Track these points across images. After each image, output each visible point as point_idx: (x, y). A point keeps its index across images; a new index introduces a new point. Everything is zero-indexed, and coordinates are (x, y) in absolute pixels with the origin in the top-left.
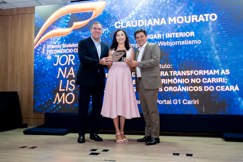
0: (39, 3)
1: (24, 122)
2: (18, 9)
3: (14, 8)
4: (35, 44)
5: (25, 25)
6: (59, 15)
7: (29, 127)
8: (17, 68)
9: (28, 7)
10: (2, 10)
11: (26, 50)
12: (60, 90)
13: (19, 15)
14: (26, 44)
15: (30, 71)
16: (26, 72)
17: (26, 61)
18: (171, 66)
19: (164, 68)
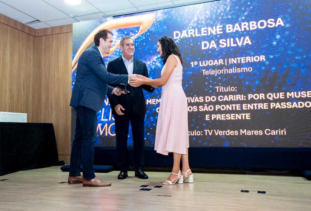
0: (76, 20)
2: (53, 28)
3: (48, 28)
5: (61, 47)
8: (52, 97)
9: (64, 25)
10: (35, 30)
11: (62, 75)
12: (102, 120)
13: (54, 35)
14: (62, 68)
16: (62, 101)
17: (62, 88)
18: (235, 89)
19: (227, 91)
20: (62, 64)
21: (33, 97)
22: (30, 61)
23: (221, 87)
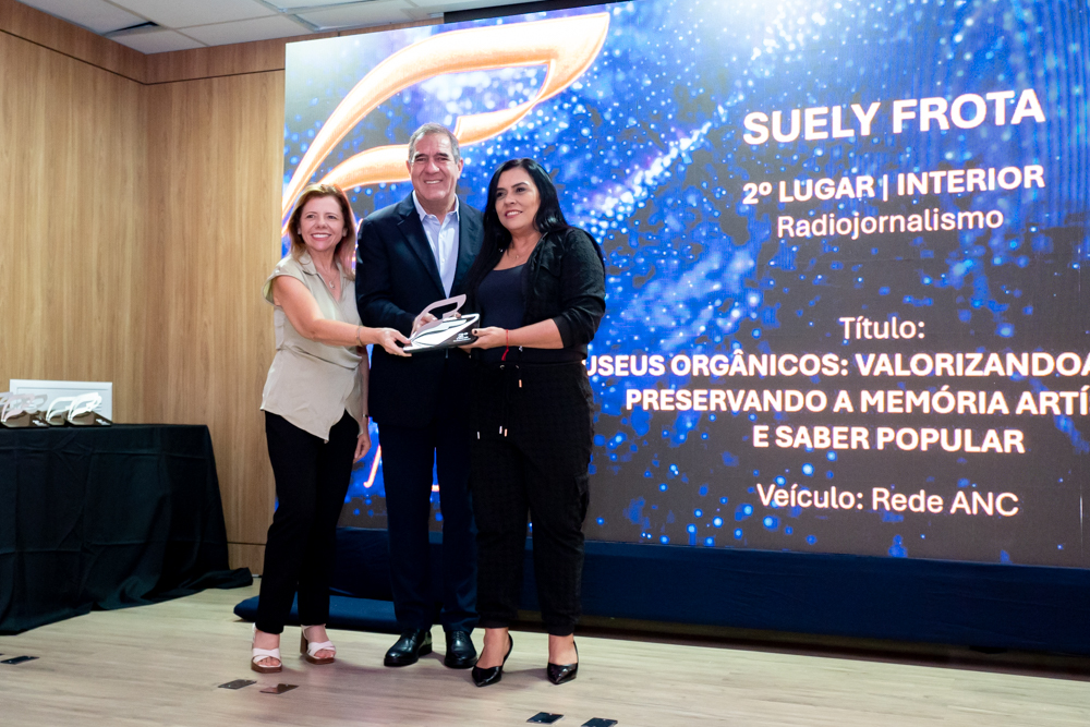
2: (211, 52)
3: (195, 50)
5: (241, 127)
8: (206, 319)
9: (255, 42)
10: (144, 57)
11: (244, 240)
13: (215, 80)
14: (244, 210)
15: (261, 335)
16: (244, 338)
17: (244, 289)
18: (919, 330)
19: (886, 335)
20: (245, 195)
22: (125, 181)
23: (860, 318)
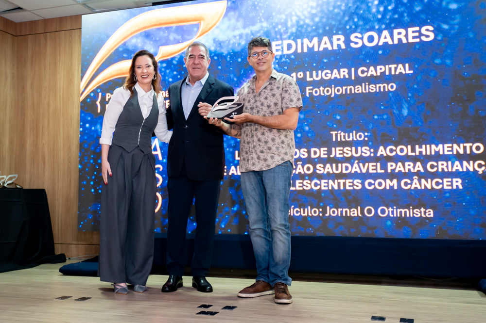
0: (88, 7)
1: (58, 250)
2: (46, 21)
3: (38, 20)
4: (81, 92)
5: (60, 54)
6: (129, 32)
7: (68, 262)
8: (44, 142)
9: (66, 17)
10: (16, 24)
11: (61, 105)
13: (48, 34)
14: (62, 92)
15: (69, 148)
16: (62, 150)
17: (61, 127)
18: (365, 136)
19: (351, 139)
20: (62, 85)
21: (11, 143)
22: (6, 79)
23: (340, 132)
